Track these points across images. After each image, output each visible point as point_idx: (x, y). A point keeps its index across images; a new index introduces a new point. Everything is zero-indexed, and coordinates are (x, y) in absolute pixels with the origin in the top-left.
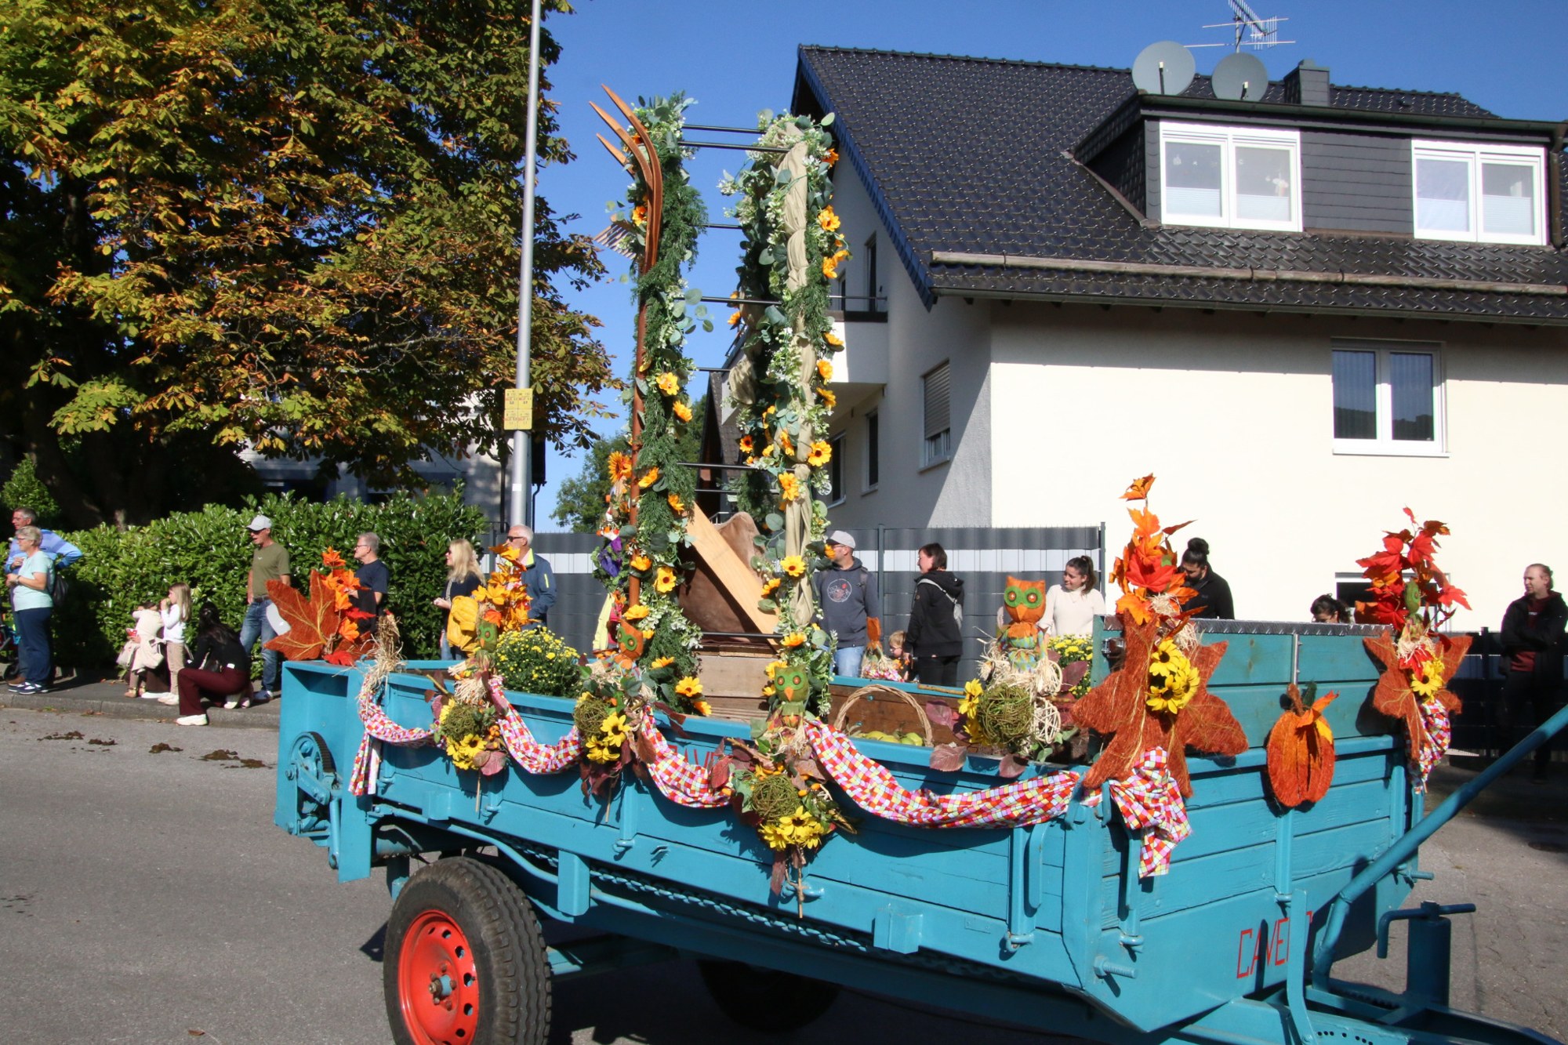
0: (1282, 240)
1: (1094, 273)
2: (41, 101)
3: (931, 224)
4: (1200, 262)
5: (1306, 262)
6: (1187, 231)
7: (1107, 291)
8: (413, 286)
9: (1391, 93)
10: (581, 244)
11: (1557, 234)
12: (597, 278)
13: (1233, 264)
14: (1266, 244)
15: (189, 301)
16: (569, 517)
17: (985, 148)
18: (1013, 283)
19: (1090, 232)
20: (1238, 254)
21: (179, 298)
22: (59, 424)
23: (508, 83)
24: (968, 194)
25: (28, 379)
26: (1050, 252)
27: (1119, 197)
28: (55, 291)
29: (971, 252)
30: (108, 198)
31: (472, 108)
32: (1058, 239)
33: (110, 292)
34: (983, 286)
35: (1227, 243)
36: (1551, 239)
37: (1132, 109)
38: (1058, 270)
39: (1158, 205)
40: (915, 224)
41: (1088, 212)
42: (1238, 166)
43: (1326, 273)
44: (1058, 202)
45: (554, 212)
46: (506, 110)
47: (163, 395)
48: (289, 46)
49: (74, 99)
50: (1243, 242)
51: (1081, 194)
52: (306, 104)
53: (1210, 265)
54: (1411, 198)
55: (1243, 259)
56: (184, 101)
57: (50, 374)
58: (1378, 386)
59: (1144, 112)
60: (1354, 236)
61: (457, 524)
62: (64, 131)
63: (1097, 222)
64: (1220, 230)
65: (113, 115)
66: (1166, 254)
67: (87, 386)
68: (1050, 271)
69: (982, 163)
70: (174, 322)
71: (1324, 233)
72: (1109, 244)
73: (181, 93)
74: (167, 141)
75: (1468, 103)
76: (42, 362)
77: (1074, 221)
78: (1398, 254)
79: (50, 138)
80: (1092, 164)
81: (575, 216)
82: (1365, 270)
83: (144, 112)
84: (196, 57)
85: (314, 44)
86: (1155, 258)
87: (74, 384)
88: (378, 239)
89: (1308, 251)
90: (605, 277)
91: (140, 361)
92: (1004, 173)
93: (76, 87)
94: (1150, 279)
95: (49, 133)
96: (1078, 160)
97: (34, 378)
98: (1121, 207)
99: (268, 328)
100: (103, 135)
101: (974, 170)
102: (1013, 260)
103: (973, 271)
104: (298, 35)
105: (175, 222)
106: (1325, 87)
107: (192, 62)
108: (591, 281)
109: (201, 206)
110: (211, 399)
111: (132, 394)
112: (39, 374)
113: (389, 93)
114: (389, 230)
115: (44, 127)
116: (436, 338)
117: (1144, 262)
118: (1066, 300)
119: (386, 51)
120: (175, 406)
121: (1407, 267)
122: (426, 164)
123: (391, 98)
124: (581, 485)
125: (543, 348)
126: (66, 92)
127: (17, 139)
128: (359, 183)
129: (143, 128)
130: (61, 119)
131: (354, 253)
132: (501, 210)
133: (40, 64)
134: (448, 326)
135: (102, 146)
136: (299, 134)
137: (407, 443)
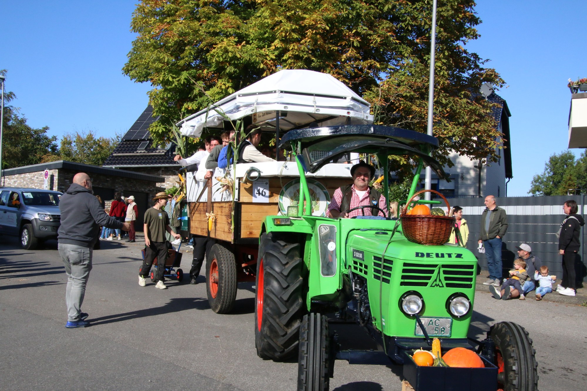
2: (267, 48)
8: (399, 100)
10: (489, 73)
12: (501, 86)
16: (537, 193)
23: (442, 11)
31: (428, 24)
45: (482, 59)
46: (442, 22)
48: (348, 14)
49: (275, 46)
52: (357, 34)
56: (310, 41)
57: (275, 143)
61: (405, 195)
62: (274, 57)
65: (287, 50)
73: (309, 39)
74: (306, 56)
76: (273, 139)
79: (270, 61)
81: (487, 60)
83: (296, 48)
84: (313, 25)
85: (358, 11)
88: (387, 83)
90: (505, 86)
93: (276, 41)
95: (269, 59)
100: (285, 58)
104: (353, 9)
107: (312, 27)
108: (499, 88)
112: (272, 144)
113: (387, 25)
114: (391, 79)
115: (268, 57)
116: (409, 121)
119: (389, 7)
122: (409, 50)
123: (388, 27)
124: (543, 178)
125: (460, 121)
126: (273, 44)
127: (258, 63)
128: (375, 63)
129: (297, 53)
130: (273, 53)
131: (375, 91)
132: (442, 64)
133: (267, 35)
134: (411, 116)
135: (285, 61)
136: (354, 47)
137: (402, 163)
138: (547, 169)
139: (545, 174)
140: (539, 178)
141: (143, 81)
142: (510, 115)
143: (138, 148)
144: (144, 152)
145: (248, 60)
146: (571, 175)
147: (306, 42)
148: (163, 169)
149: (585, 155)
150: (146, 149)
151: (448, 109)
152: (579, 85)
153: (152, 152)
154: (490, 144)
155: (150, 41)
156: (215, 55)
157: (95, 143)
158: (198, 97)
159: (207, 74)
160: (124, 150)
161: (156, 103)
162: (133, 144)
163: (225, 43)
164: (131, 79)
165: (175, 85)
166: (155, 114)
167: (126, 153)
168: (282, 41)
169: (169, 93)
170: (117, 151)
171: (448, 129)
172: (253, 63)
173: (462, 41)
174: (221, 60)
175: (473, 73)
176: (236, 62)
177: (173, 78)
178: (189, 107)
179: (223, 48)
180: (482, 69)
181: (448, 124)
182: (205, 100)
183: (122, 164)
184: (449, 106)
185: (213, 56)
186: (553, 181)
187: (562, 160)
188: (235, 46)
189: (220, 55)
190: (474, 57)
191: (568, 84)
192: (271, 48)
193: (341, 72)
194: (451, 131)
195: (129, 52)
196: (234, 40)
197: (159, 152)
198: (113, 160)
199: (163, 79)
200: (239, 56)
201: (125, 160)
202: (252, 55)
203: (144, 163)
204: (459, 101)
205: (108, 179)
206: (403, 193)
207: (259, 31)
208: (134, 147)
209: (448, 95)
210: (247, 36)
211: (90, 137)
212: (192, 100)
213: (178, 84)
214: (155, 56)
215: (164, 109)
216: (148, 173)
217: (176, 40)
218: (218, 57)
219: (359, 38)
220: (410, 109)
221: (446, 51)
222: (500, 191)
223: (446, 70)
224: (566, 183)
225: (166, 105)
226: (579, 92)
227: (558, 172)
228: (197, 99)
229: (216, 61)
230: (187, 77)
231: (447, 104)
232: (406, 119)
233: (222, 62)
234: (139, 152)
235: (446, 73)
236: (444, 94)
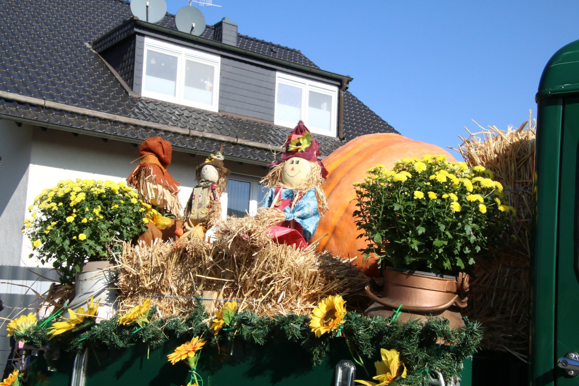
0: (207, 115)
1: (100, 119)
4: (161, 121)
5: (218, 129)
6: (155, 102)
7: (107, 131)
9: (268, 44)
11: (341, 132)
13: (180, 125)
14: (199, 116)
17: (36, 31)
18: (49, 118)
19: (99, 94)
20: (183, 120)
24: (23, 58)
26: (73, 102)
27: (118, 76)
29: (23, 94)
32: (80, 96)
34: (29, 116)
35: (177, 113)
36: (338, 135)
37: (129, 26)
38: (78, 114)
39: (140, 85)
41: (99, 82)
42: (186, 70)
43: (228, 137)
44: (81, 73)
50: (186, 113)
51: (95, 70)
53: (167, 124)
54: (274, 103)
55: (185, 123)
58: (251, 201)
59: (136, 30)
60: (244, 119)
63: (104, 89)
64: (174, 105)
66: (143, 114)
68: (72, 114)
69: (34, 40)
71: (230, 115)
72: (110, 103)
75: (304, 57)
77: (90, 86)
78: (266, 131)
80: (102, 54)
82: (248, 138)
86: (136, 115)
89: (220, 124)
92: (48, 49)
94: (132, 127)
96: (95, 49)
98: (119, 82)
101: (28, 43)
102: (49, 104)
103: (23, 106)
106: (235, 35)
117: (129, 117)
118: (82, 133)
121: (270, 139)
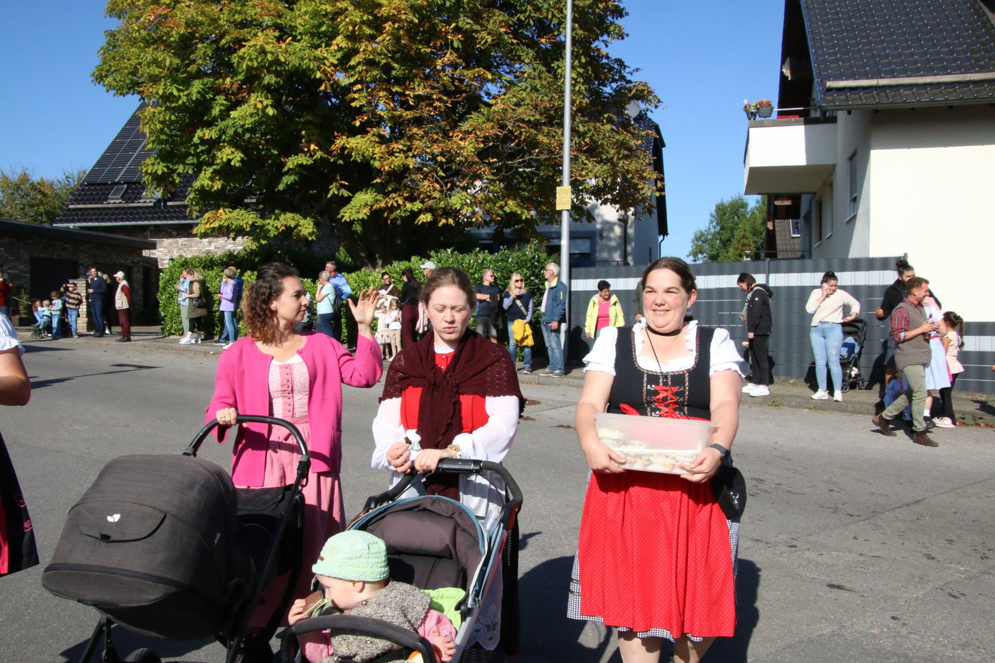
2: (326, 47)
3: (836, 61)
7: (951, 96)
8: (520, 127)
10: (640, 88)
12: (656, 107)
15: (401, 147)
16: (700, 256)
18: (882, 97)
19: (957, 52)
21: (395, 146)
22: (343, 217)
24: (873, 35)
25: (328, 193)
28: (333, 147)
30: (356, 96)
31: (556, 17)
33: (359, 146)
34: (859, 102)
38: (917, 85)
40: (825, 61)
41: (963, 36)
45: (629, 67)
46: (576, 15)
47: (387, 199)
49: (338, 45)
51: (964, 22)
52: (458, 30)
56: (390, 39)
57: (338, 190)
61: (533, 264)
62: (336, 62)
63: (967, 44)
65: (356, 52)
67: (356, 195)
68: (911, 86)
70: (390, 160)
72: (968, 60)
73: (388, 35)
74: (384, 61)
76: (334, 184)
77: (948, 45)
79: (329, 67)
81: (637, 70)
83: (370, 49)
84: (394, 15)
87: (351, 195)
88: (502, 102)
90: (661, 106)
91: (375, 181)
93: (339, 38)
95: (328, 64)
97: (331, 192)
99: (439, 158)
100: (352, 63)
102: (884, 82)
103: (855, 92)
105: (389, 105)
107: (393, 19)
108: (653, 109)
109: (402, 94)
110: (412, 199)
111: (380, 197)
112: (333, 190)
113: (501, 18)
114: (507, 96)
115: (326, 62)
116: (534, 157)
120: (392, 205)
122: (532, 53)
123: (503, 21)
124: (708, 234)
125: (604, 157)
126: (334, 42)
127: (313, 71)
128: (485, 73)
129: (371, 57)
130: (334, 56)
131: (485, 112)
132: (577, 75)
133: (324, 28)
134: (537, 150)
135: (353, 68)
136: (453, 48)
137: (524, 218)
138: (712, 222)
139: (710, 229)
140: (702, 234)
141: (127, 93)
142: (664, 145)
143: (110, 196)
144: (120, 203)
145: (297, 65)
146: (745, 231)
147: (384, 40)
148: (152, 229)
149: (761, 202)
150: (122, 198)
151: (587, 140)
152: (758, 109)
153: (133, 202)
154: (642, 189)
155: (140, 33)
156: (245, 58)
157: (33, 187)
158: (219, 120)
159: (231, 86)
160: (87, 200)
161: (152, 130)
162: (101, 189)
163: (261, 39)
164: (108, 91)
165: (183, 102)
166: (150, 146)
167: (91, 203)
168: (348, 38)
169: (173, 114)
170: (76, 200)
171: (587, 169)
172: (304, 70)
173: (603, 41)
174: (256, 64)
175: (618, 86)
176: (279, 69)
177: (179, 90)
178: (205, 136)
179: (258, 47)
180: (629, 82)
181: (586, 162)
182: (230, 125)
183: (85, 221)
184: (589, 135)
185: (242, 58)
186: (721, 239)
187: (731, 209)
188: (276, 44)
189: (254, 57)
190: (618, 65)
191: (743, 106)
192: (332, 48)
193: (436, 85)
194: (591, 171)
195: (100, 47)
196: (273, 34)
197: (145, 202)
198: (70, 215)
199: (164, 93)
200: (283, 60)
201: (89, 215)
202: (302, 59)
203: (122, 220)
204: (602, 128)
205: (66, 246)
206: (530, 261)
207: (312, 21)
208: (102, 195)
209: (586, 119)
210: (293, 28)
211: (25, 178)
212: (210, 124)
213: (188, 100)
214: (149, 58)
215: (165, 138)
216: (128, 235)
217: (182, 32)
218: (251, 60)
219: (460, 36)
220: (535, 139)
221: (583, 57)
222: (652, 254)
223: (583, 84)
224: (739, 241)
225: (168, 132)
226: (758, 118)
227: (727, 226)
228: (216, 123)
229: (248, 66)
230: (201, 90)
231: (586, 133)
232: (531, 154)
233: (257, 69)
234: (112, 202)
235: (583, 88)
236: (582, 119)
